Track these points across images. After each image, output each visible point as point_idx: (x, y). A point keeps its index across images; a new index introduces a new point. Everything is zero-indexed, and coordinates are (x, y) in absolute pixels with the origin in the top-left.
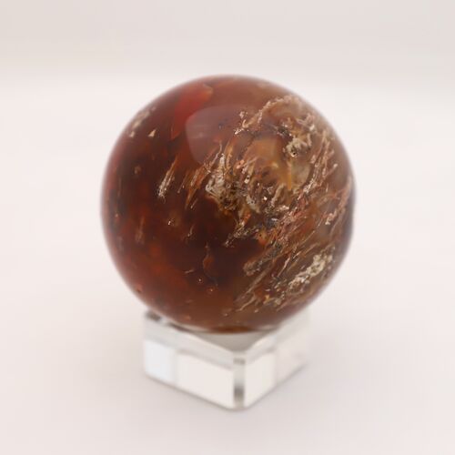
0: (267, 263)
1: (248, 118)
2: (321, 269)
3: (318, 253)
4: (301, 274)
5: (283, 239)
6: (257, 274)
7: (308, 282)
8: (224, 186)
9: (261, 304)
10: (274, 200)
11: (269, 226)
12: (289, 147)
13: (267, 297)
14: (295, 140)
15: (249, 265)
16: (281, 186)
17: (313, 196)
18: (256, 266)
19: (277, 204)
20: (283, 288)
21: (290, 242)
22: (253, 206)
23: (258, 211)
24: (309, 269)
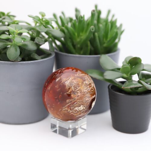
0: (71, 101)
1: (79, 74)
2: (82, 109)
3: (82, 105)
4: (77, 108)
5: (76, 98)
6: (69, 103)
7: (78, 110)
8: (69, 83)
9: (67, 110)
10: (77, 89)
11: (75, 94)
12: (84, 82)
13: (69, 109)
14: (86, 82)
15: (68, 100)
16: (80, 88)
17: (85, 93)
18: (69, 101)
19: (78, 90)
20: (73, 109)
21: (78, 99)
22: (73, 89)
23: (74, 90)
24: (79, 108)
